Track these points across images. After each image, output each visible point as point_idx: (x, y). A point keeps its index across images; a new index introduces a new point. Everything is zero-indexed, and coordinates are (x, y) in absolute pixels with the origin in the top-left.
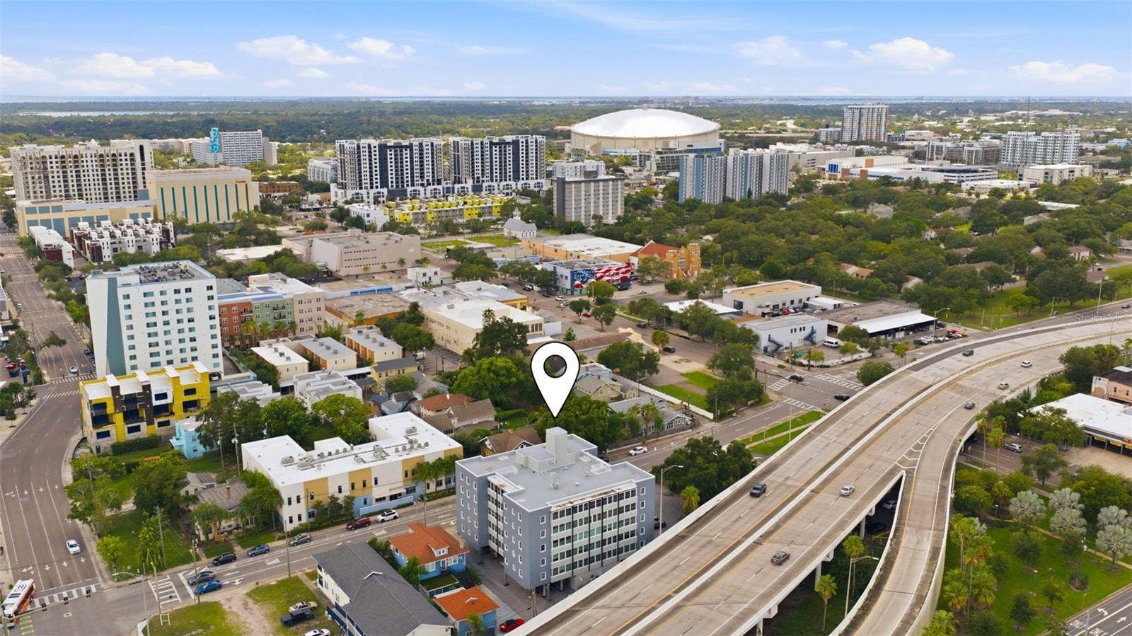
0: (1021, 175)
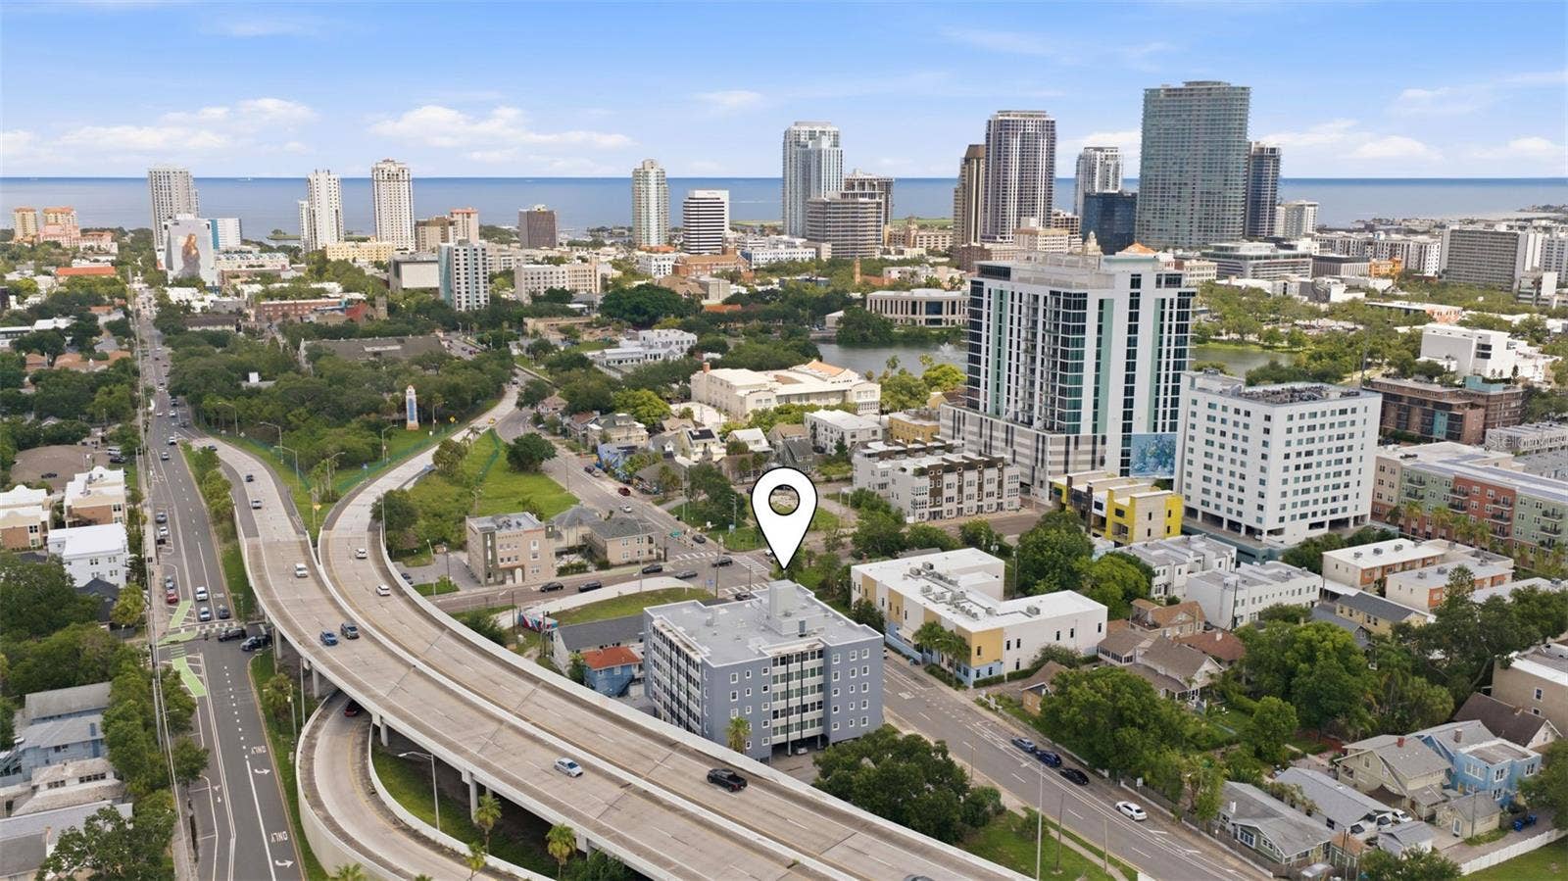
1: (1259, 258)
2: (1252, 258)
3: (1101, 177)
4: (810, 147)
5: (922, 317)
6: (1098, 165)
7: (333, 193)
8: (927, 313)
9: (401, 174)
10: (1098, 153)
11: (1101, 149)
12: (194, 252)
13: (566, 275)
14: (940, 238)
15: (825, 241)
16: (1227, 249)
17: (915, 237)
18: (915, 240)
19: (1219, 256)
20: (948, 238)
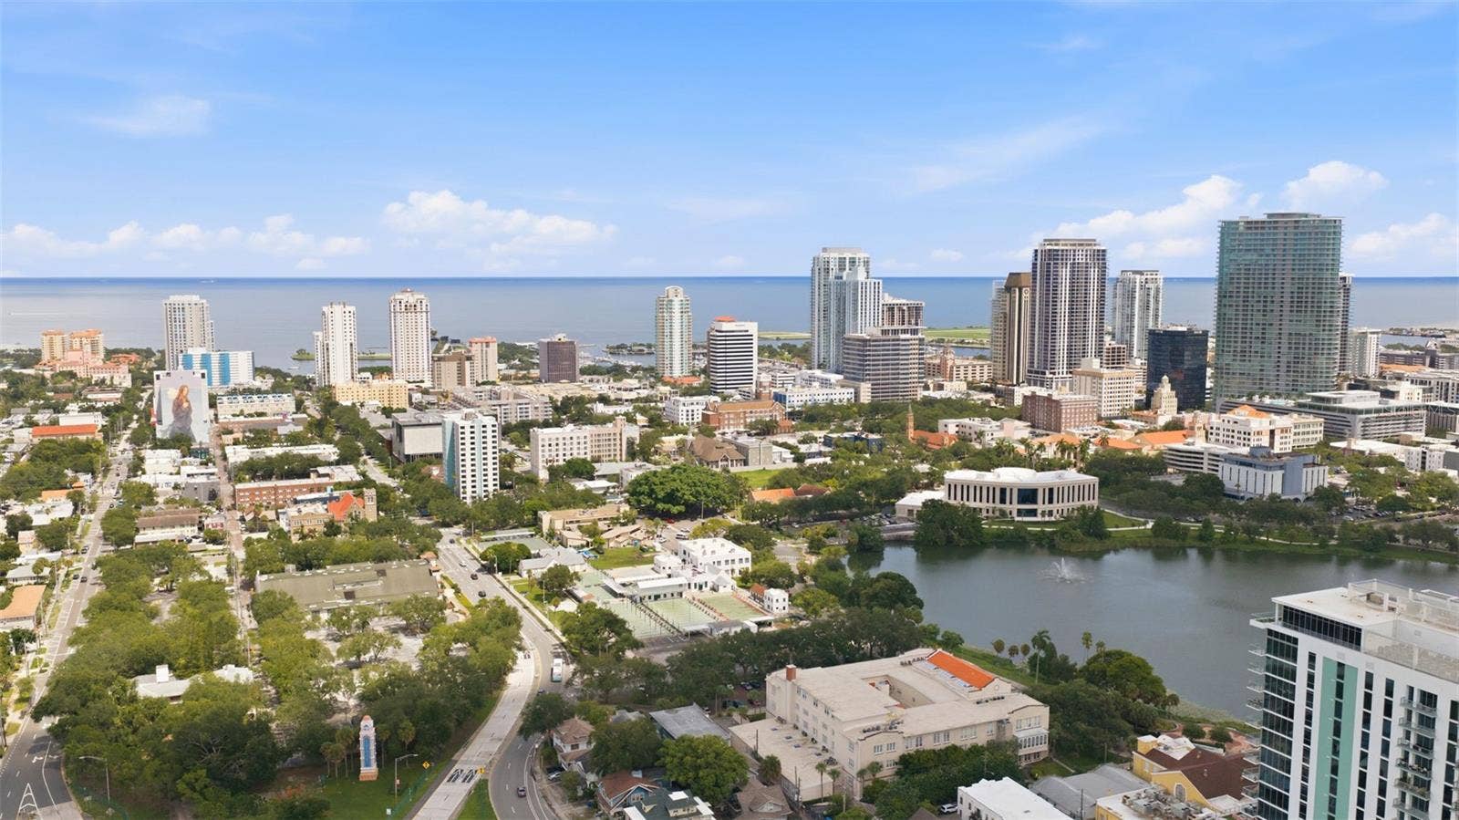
1: (1368, 411)
2: (1361, 412)
3: (1141, 301)
4: (844, 278)
5: (1013, 507)
6: (1137, 289)
7: (348, 326)
8: (1019, 503)
9: (418, 305)
10: (1138, 277)
11: (1141, 273)
12: (185, 405)
13: (588, 440)
14: (978, 368)
15: (863, 380)
16: (1328, 400)
17: (952, 367)
18: (951, 371)
19: (1319, 408)
20: (986, 368)
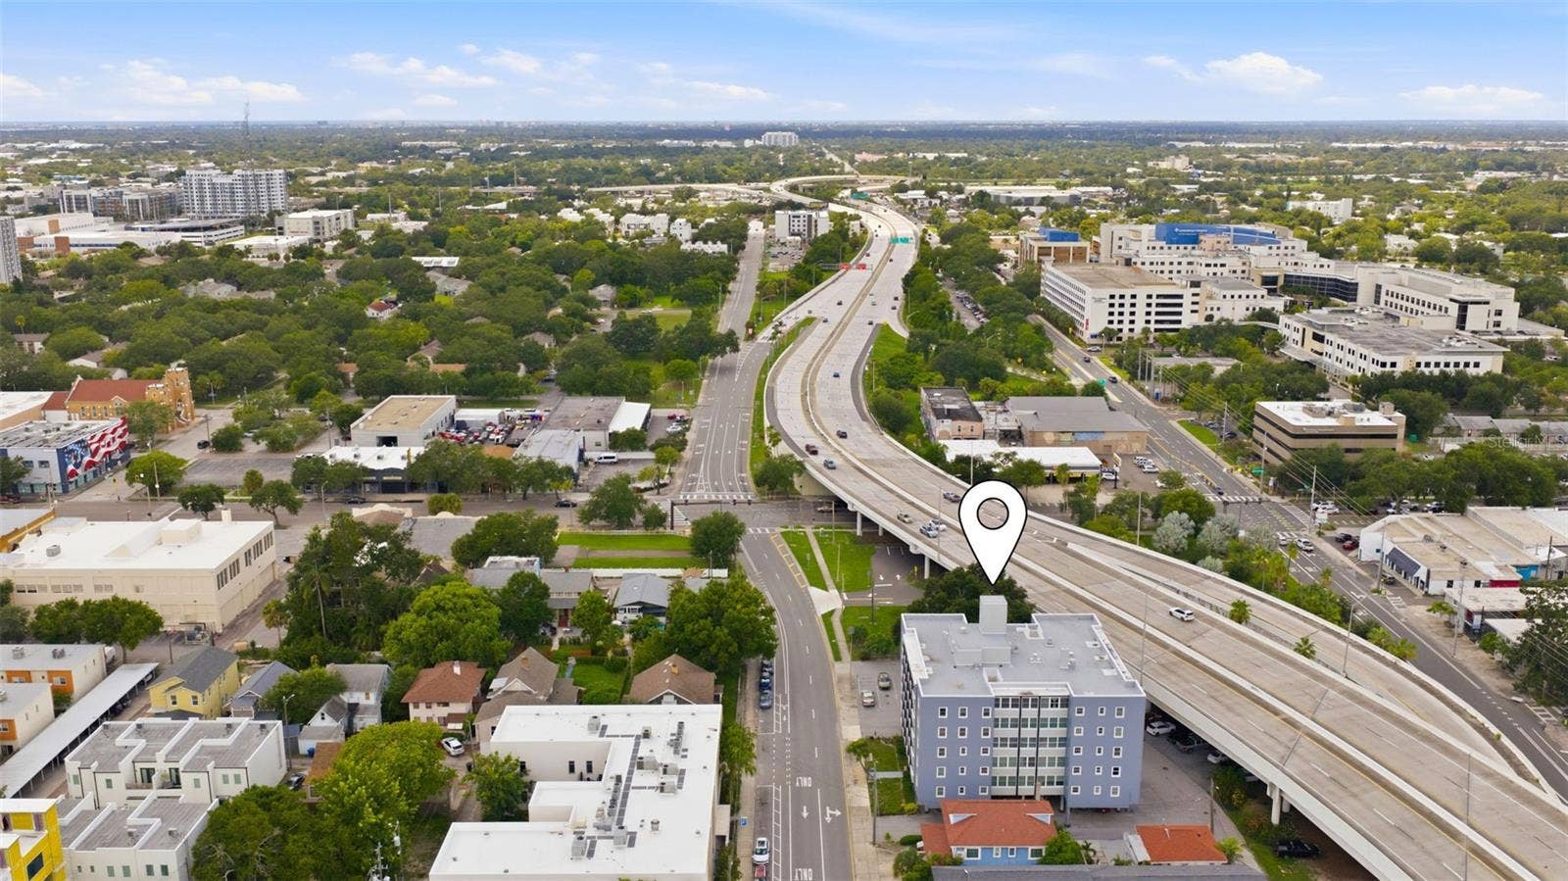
0: (281, 228)
